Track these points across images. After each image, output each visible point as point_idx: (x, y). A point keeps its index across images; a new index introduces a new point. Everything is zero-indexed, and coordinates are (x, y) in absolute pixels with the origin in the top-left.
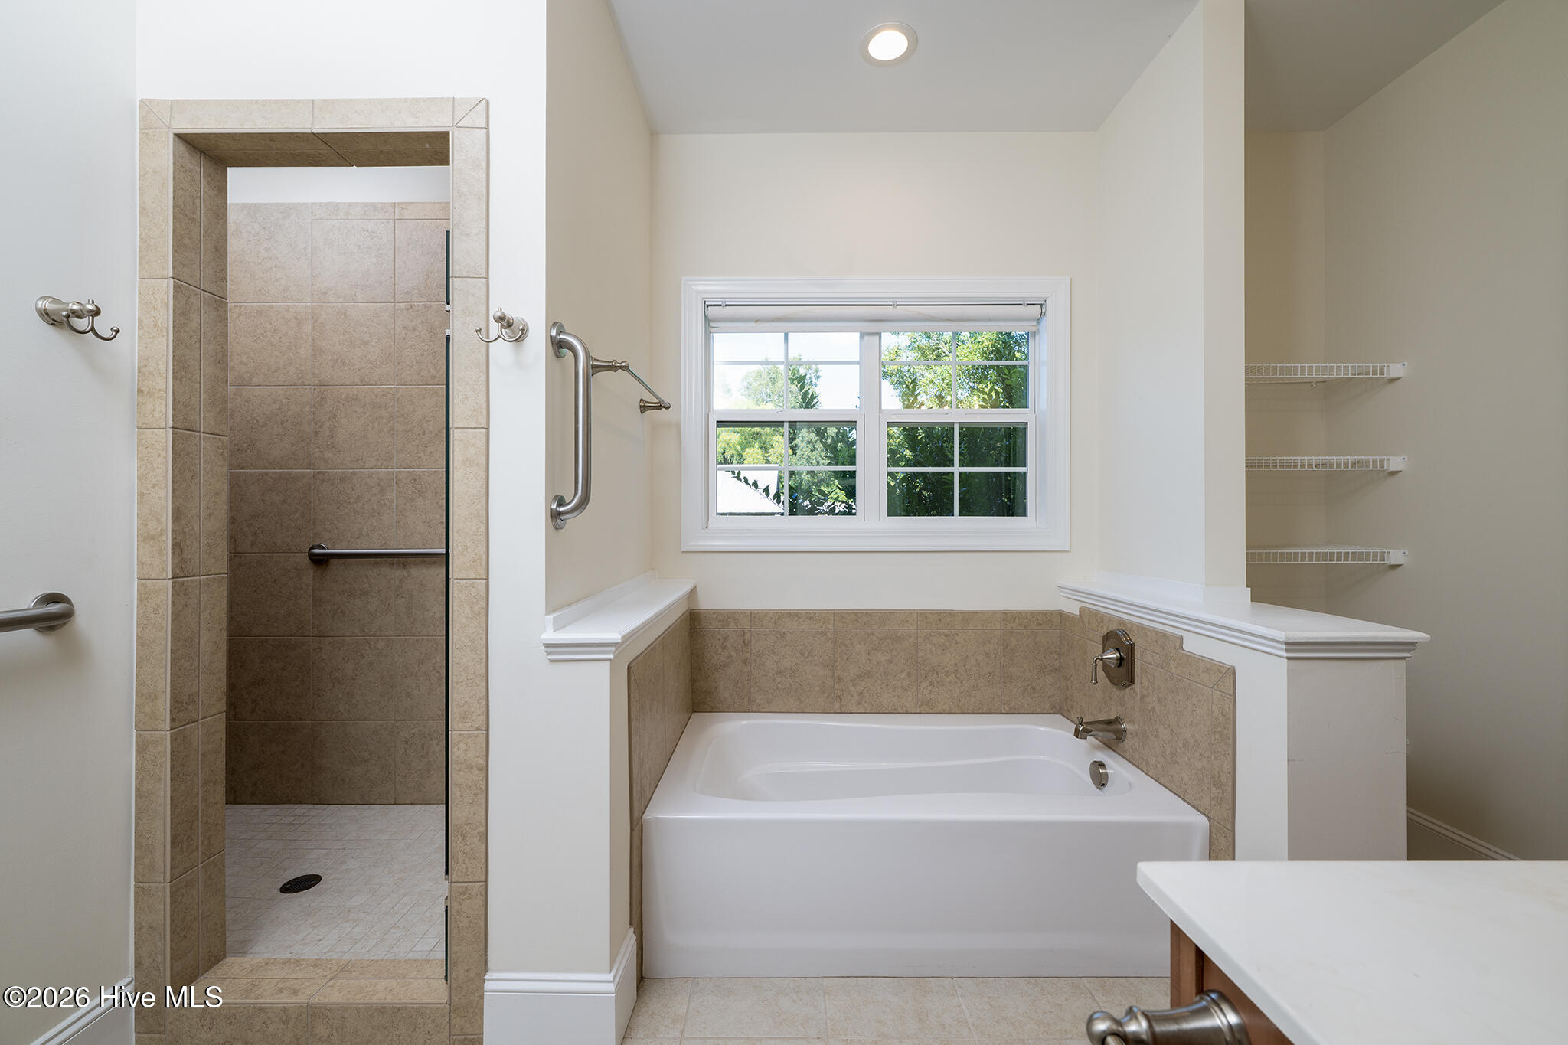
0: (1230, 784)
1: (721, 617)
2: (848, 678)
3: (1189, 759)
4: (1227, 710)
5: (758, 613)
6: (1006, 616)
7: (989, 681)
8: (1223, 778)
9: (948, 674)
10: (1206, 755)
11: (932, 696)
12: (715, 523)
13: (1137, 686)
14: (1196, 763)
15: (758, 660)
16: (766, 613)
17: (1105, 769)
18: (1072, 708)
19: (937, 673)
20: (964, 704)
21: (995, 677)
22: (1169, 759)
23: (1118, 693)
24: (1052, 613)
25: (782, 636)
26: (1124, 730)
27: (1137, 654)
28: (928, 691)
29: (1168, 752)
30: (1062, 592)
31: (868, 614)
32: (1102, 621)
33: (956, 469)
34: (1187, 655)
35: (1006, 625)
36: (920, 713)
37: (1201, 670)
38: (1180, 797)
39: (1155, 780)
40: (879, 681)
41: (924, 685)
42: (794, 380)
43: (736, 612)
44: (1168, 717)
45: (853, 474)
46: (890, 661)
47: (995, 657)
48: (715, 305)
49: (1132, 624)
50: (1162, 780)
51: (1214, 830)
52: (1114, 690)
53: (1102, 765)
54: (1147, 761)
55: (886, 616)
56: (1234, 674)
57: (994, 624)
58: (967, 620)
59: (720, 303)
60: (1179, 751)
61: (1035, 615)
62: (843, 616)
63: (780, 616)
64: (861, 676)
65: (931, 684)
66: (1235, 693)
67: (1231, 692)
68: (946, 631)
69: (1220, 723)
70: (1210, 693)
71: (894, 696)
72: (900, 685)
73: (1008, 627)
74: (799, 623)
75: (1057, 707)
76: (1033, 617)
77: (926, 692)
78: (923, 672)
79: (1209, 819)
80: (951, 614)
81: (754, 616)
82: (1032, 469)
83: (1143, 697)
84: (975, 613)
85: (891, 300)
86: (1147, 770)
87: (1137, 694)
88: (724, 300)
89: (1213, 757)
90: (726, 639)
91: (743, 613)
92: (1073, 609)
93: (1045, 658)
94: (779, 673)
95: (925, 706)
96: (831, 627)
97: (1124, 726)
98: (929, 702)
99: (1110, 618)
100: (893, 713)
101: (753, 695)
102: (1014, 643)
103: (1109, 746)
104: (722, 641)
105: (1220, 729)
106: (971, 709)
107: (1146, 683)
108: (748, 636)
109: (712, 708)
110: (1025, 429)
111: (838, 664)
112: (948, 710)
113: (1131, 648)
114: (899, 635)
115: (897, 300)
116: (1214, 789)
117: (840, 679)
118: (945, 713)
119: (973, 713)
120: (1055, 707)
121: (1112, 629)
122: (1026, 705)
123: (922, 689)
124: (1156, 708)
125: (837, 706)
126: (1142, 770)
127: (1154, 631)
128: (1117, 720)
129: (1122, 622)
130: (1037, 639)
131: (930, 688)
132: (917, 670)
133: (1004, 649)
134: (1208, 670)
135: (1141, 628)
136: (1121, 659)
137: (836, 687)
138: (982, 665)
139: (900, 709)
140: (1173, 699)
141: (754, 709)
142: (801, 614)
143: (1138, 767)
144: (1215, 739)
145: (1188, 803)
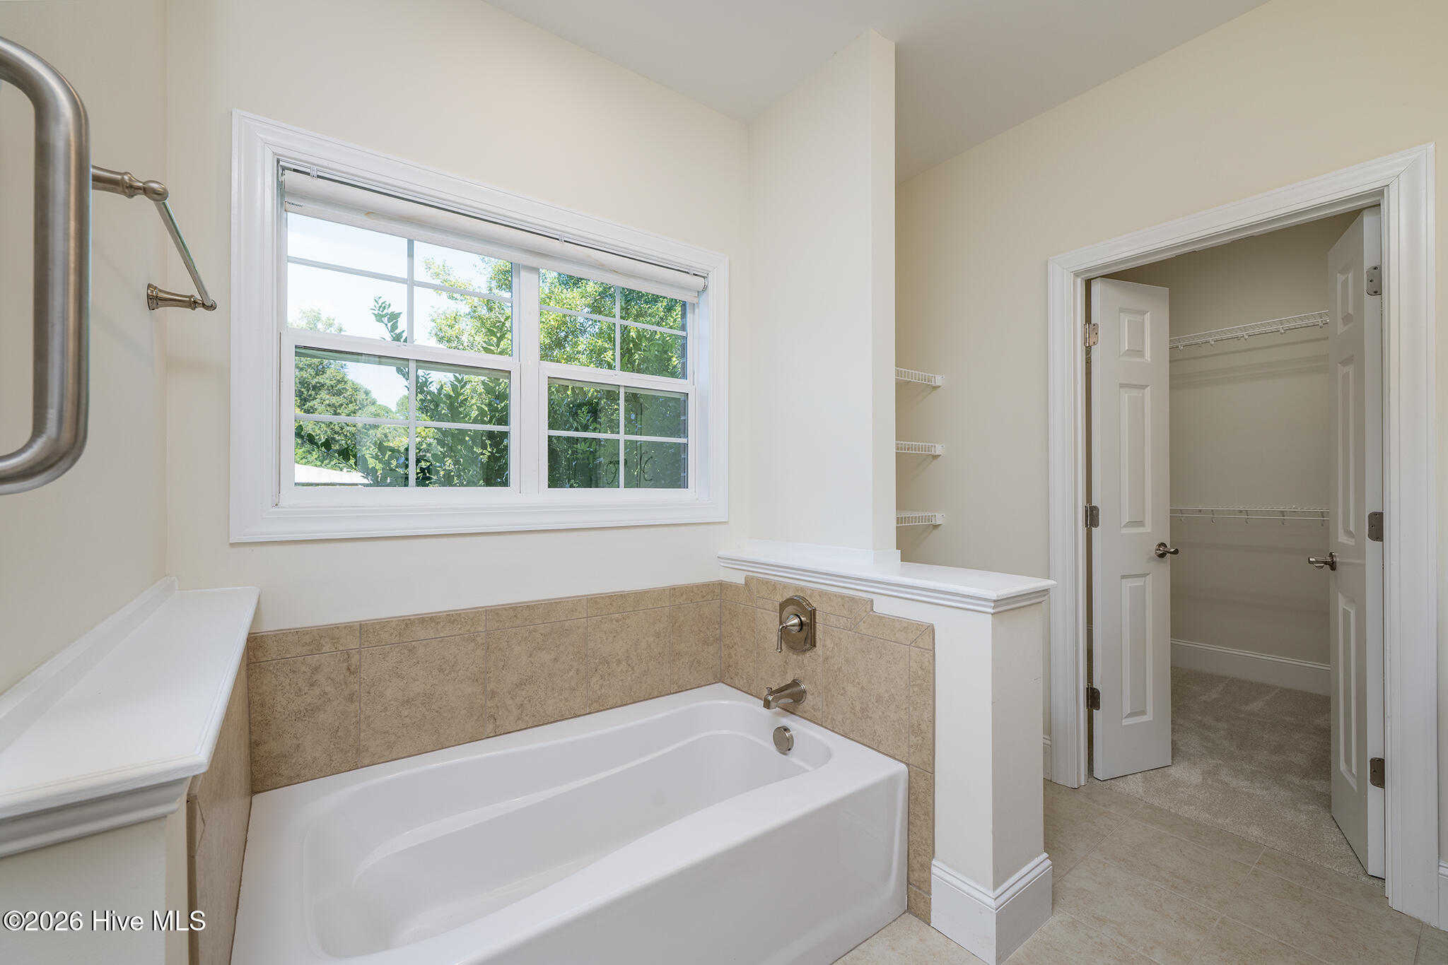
0: (931, 731)
1: (307, 639)
2: (505, 690)
3: (883, 713)
4: (927, 664)
5: (372, 624)
6: (675, 592)
7: (659, 662)
8: (923, 727)
9: (619, 662)
10: (904, 707)
11: (603, 691)
12: (290, 498)
13: (819, 648)
14: (891, 716)
15: (372, 691)
16: (384, 624)
17: (790, 731)
18: (736, 675)
19: (608, 663)
20: (635, 693)
21: (665, 657)
22: (859, 715)
23: (795, 657)
24: (713, 584)
25: (410, 650)
26: (804, 692)
27: (819, 618)
28: (598, 686)
29: (858, 708)
30: (723, 562)
31: (530, 607)
32: (775, 589)
33: (622, 437)
34: (879, 616)
35: (675, 601)
36: (590, 713)
37: (897, 629)
38: (873, 749)
39: (843, 736)
40: (543, 687)
41: (594, 680)
42: (383, 316)
43: (337, 627)
44: (857, 675)
45: (505, 435)
46: (556, 660)
47: (665, 636)
48: (295, 170)
49: (813, 590)
50: (852, 736)
51: (913, 775)
52: (791, 654)
53: (786, 730)
54: (832, 719)
55: (550, 606)
56: (933, 630)
57: (664, 601)
58: (638, 601)
59: (308, 171)
60: (871, 706)
61: (699, 587)
62: (497, 614)
63: (407, 623)
64: (521, 685)
65: (602, 677)
66: (934, 648)
67: (931, 648)
68: (617, 615)
69: (919, 677)
70: (908, 650)
71: (561, 700)
72: (567, 686)
73: (677, 603)
74: (437, 630)
75: (718, 676)
76: (698, 590)
77: (596, 687)
78: (593, 665)
79: (908, 765)
80: (623, 596)
81: (364, 630)
82: (693, 440)
83: (826, 659)
84: (646, 592)
85: (559, 233)
86: (833, 728)
87: (819, 656)
88: (315, 168)
89: (911, 709)
90: (316, 669)
91: (348, 627)
92: (739, 579)
93: (708, 629)
94: (408, 702)
95: (595, 704)
96: (481, 629)
97: (803, 686)
98: (599, 698)
99: (785, 586)
100: (560, 720)
101: (363, 743)
102: (682, 618)
103: (789, 710)
104: (309, 674)
105: (919, 682)
106: (642, 696)
107: (829, 644)
108: (355, 660)
109: (291, 778)
110: (686, 401)
111: (491, 674)
112: (620, 703)
113: (812, 614)
114: (566, 628)
115: (566, 235)
116: (913, 738)
117: (494, 693)
118: (617, 707)
119: (644, 700)
120: (716, 677)
121: (788, 597)
122: (692, 680)
123: (592, 684)
124: (843, 668)
125: (490, 728)
126: (828, 729)
127: (841, 596)
128: (795, 683)
129: (797, 589)
130: (701, 612)
131: (601, 682)
132: (586, 664)
133: (673, 626)
134: (905, 629)
135: (822, 594)
136: (801, 624)
137: (489, 704)
138: (652, 647)
139: (567, 713)
140: (864, 658)
141: (366, 761)
142: (440, 617)
143: (821, 725)
144: (914, 692)
145: (883, 753)
